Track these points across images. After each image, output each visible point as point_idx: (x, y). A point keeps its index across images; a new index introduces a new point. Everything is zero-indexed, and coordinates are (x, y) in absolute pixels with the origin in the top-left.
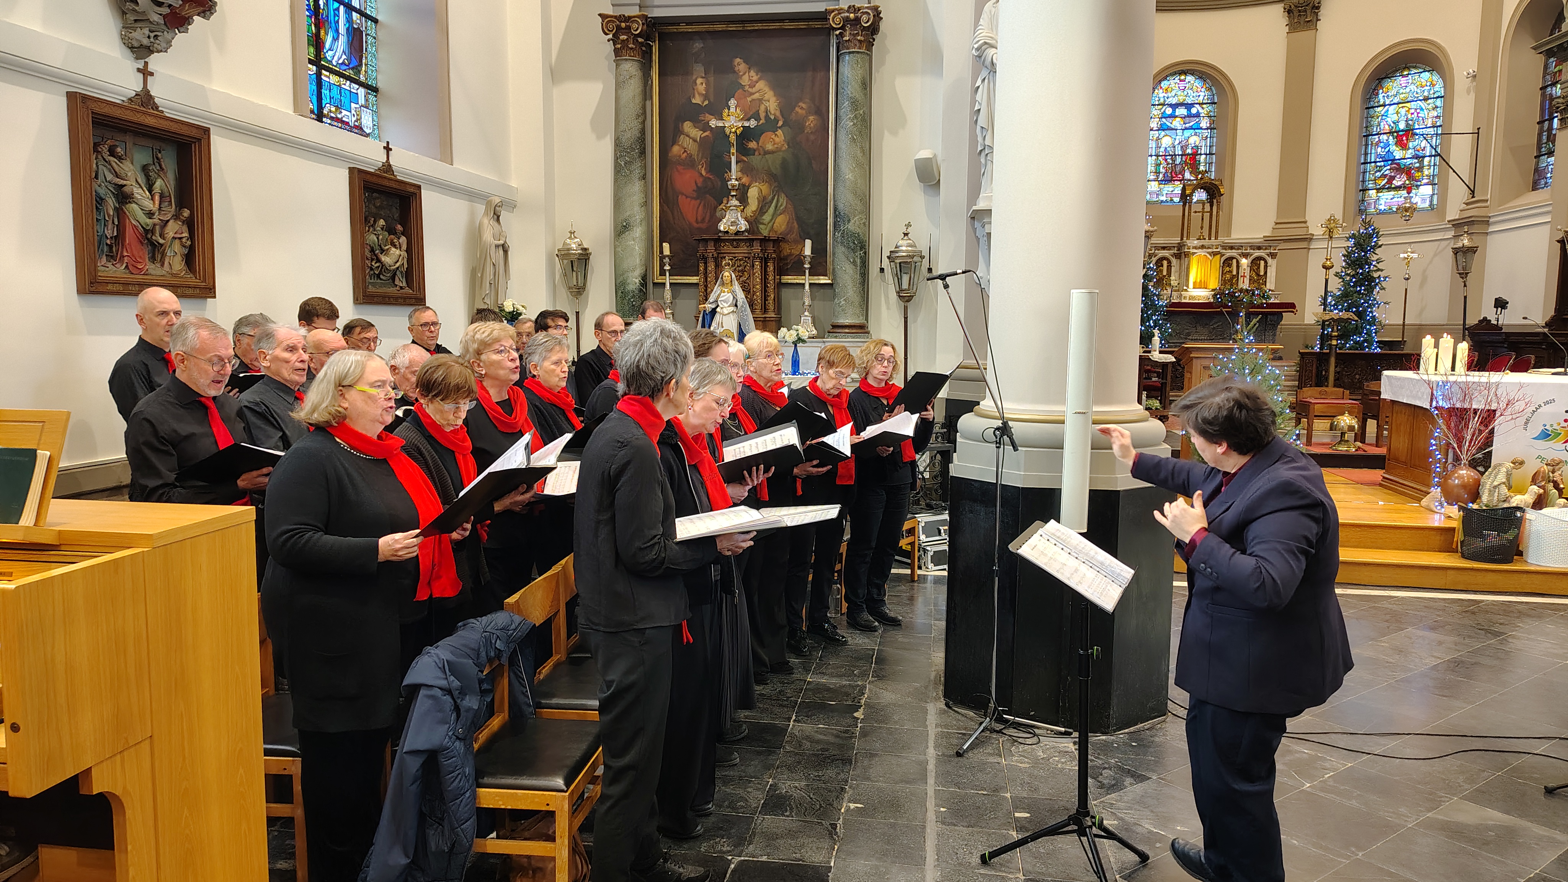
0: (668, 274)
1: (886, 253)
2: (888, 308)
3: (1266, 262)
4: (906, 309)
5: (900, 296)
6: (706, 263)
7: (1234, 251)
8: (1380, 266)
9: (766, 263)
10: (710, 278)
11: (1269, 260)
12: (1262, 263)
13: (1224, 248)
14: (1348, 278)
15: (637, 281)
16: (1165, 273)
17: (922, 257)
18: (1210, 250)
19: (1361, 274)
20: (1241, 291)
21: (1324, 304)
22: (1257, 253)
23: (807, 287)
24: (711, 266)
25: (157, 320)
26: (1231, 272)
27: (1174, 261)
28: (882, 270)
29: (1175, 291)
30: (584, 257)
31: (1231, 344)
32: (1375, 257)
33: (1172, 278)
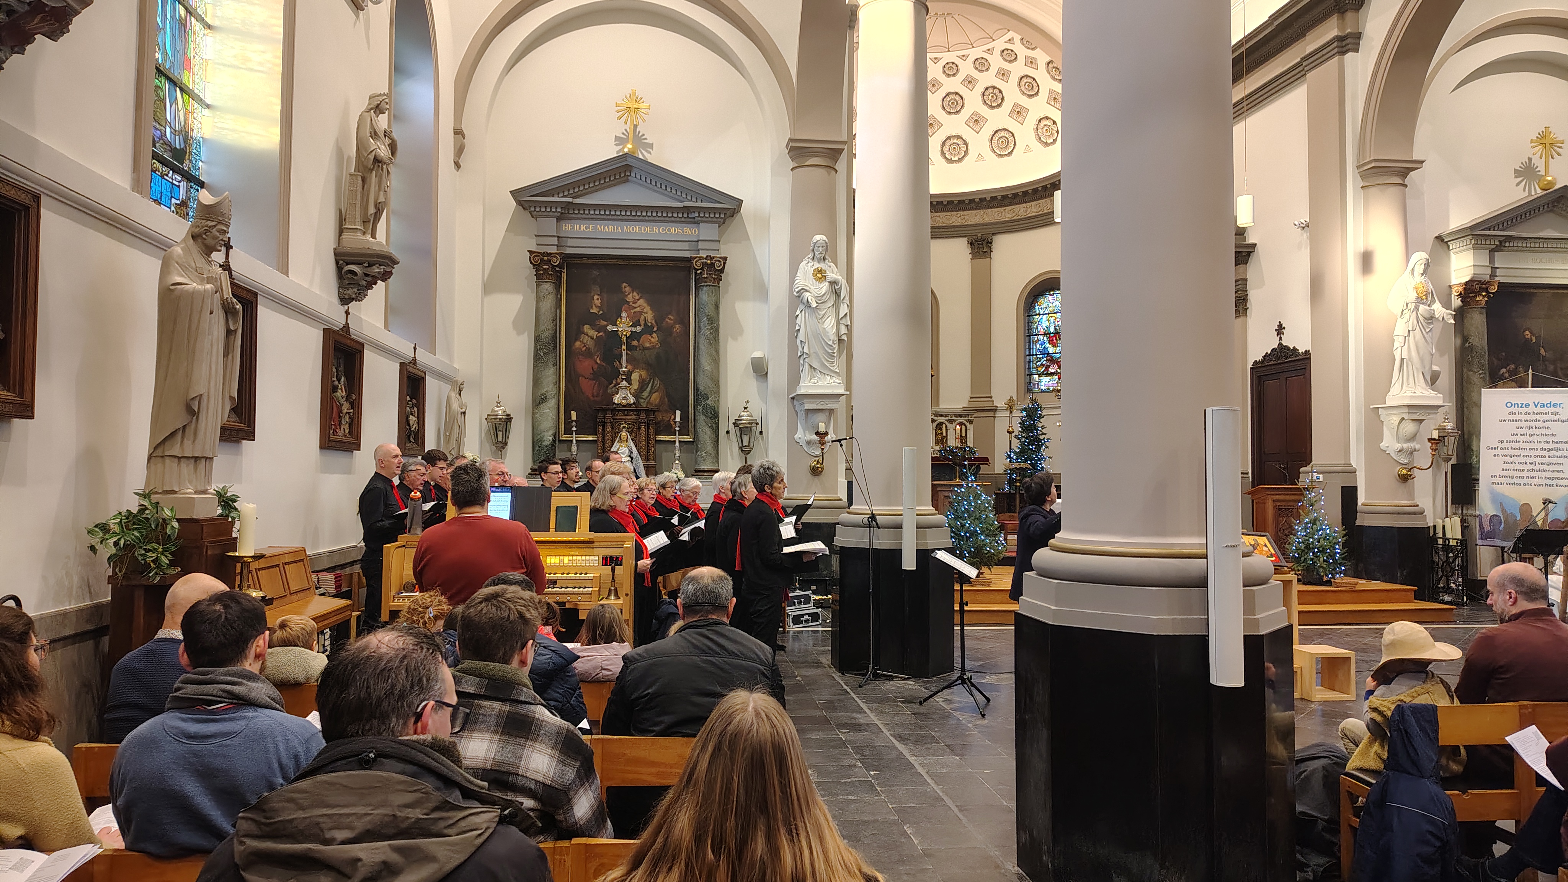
0: (574, 433)
1: (732, 421)
2: (732, 459)
3: (966, 427)
5: (742, 450)
6: (603, 426)
9: (648, 427)
10: (608, 436)
12: (963, 427)
15: (551, 438)
17: (757, 424)
19: (1032, 437)
21: (1009, 457)
23: (677, 443)
24: (609, 429)
25: (393, 460)
26: (942, 433)
28: (728, 432)
30: (508, 419)
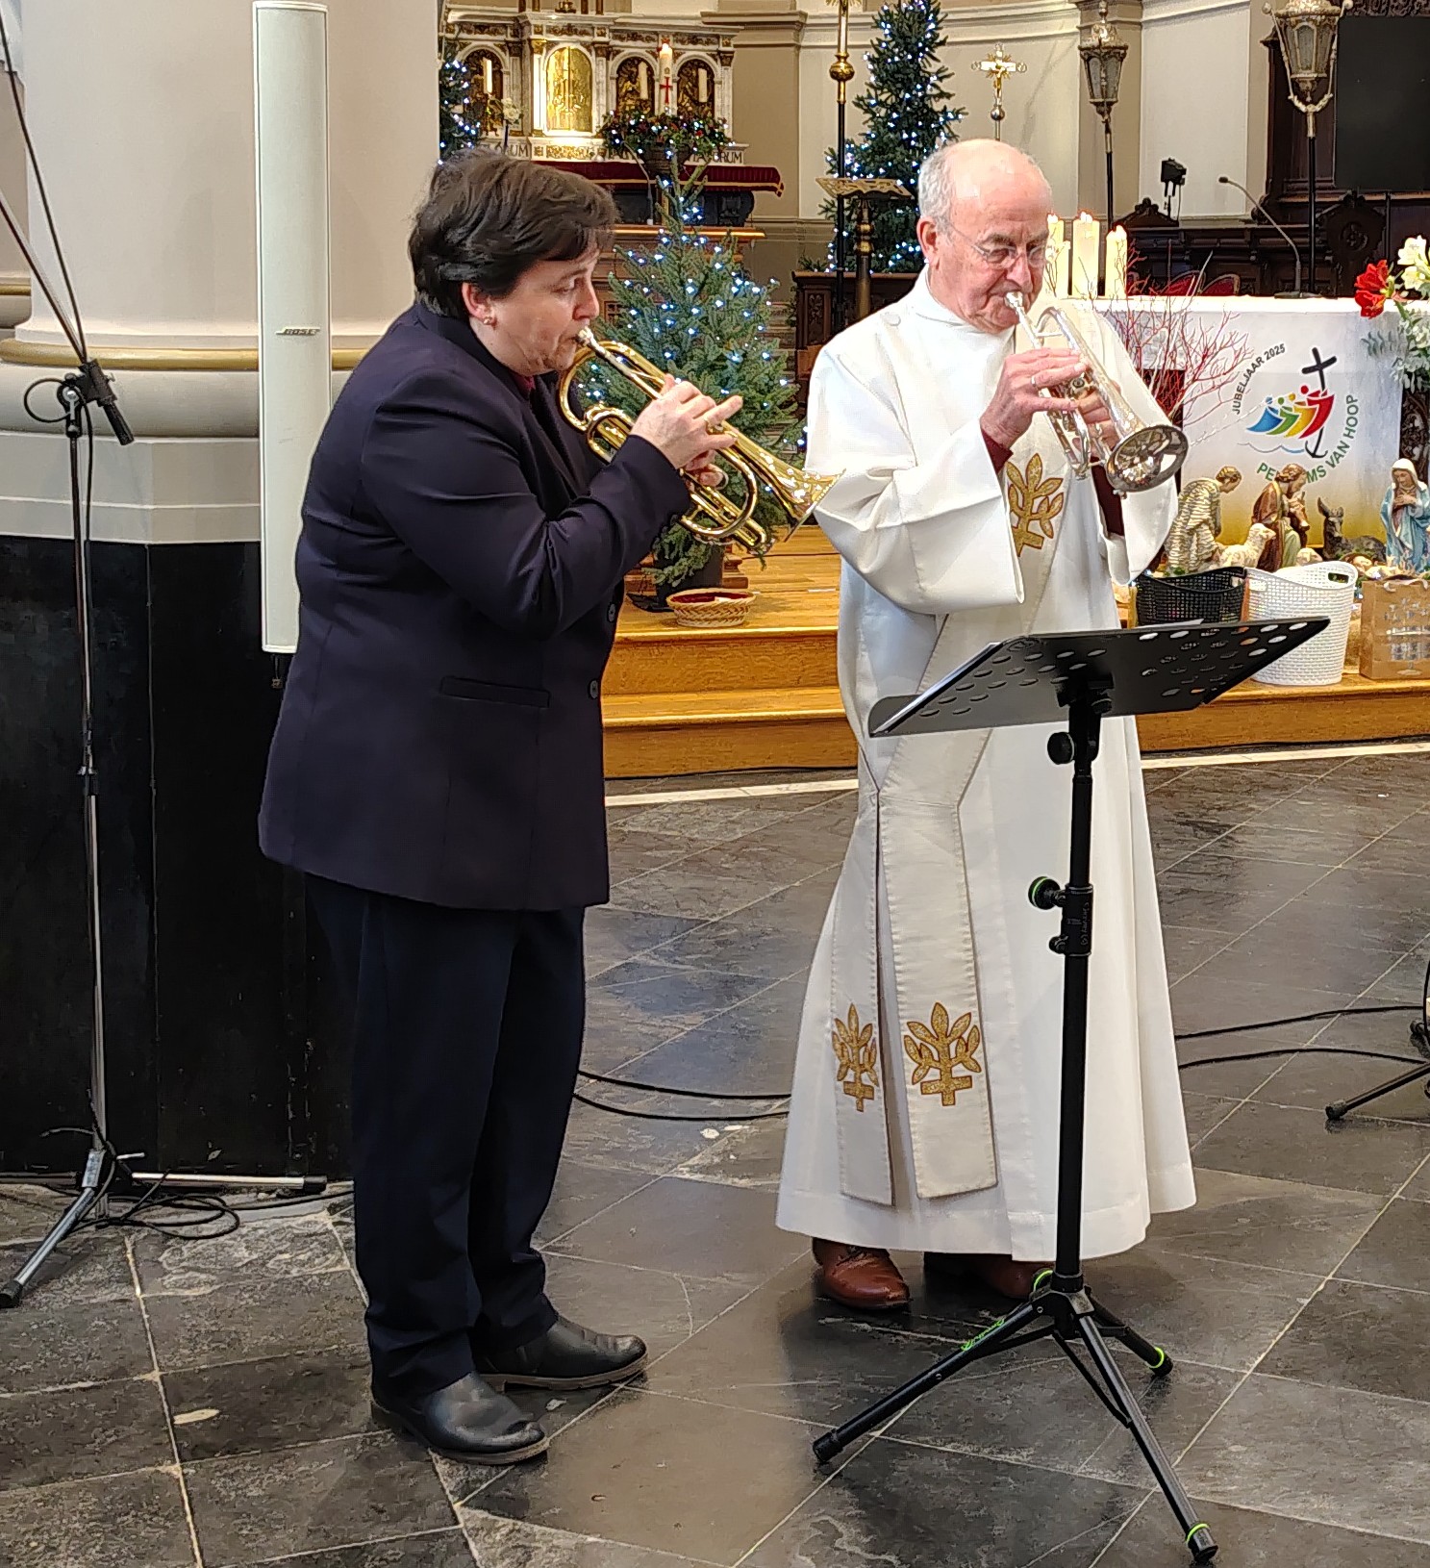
3: (710, 73)
7: (639, 43)
8: (944, 86)
11: (717, 68)
12: (703, 73)
13: (618, 35)
14: (883, 112)
16: (489, 88)
18: (586, 38)
19: (909, 102)
20: (663, 120)
21: (840, 168)
22: (692, 52)
26: (635, 92)
27: (507, 60)
29: (516, 134)
31: (649, 228)
32: (933, 67)
33: (506, 100)
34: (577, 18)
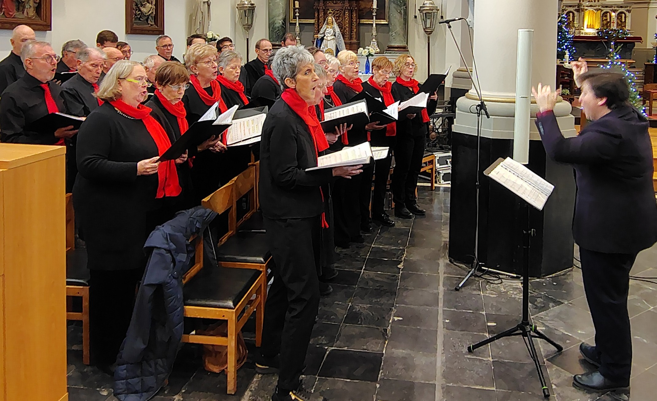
0: (297, 18)
1: (418, 8)
2: (419, 38)
3: (625, 15)
4: (429, 38)
5: (425, 31)
6: (318, 12)
7: (608, 8)
9: (352, 12)
10: (321, 20)
11: (627, 13)
12: (623, 15)
13: (603, 7)
15: (281, 22)
16: (571, 20)
17: (438, 10)
18: (595, 8)
20: (612, 30)
23: (374, 25)
24: (322, 14)
25: (21, 43)
26: (606, 20)
27: (575, 13)
28: (416, 17)
29: (577, 30)
30: (252, 8)
31: (607, 60)
33: (575, 22)
34: (593, 4)
